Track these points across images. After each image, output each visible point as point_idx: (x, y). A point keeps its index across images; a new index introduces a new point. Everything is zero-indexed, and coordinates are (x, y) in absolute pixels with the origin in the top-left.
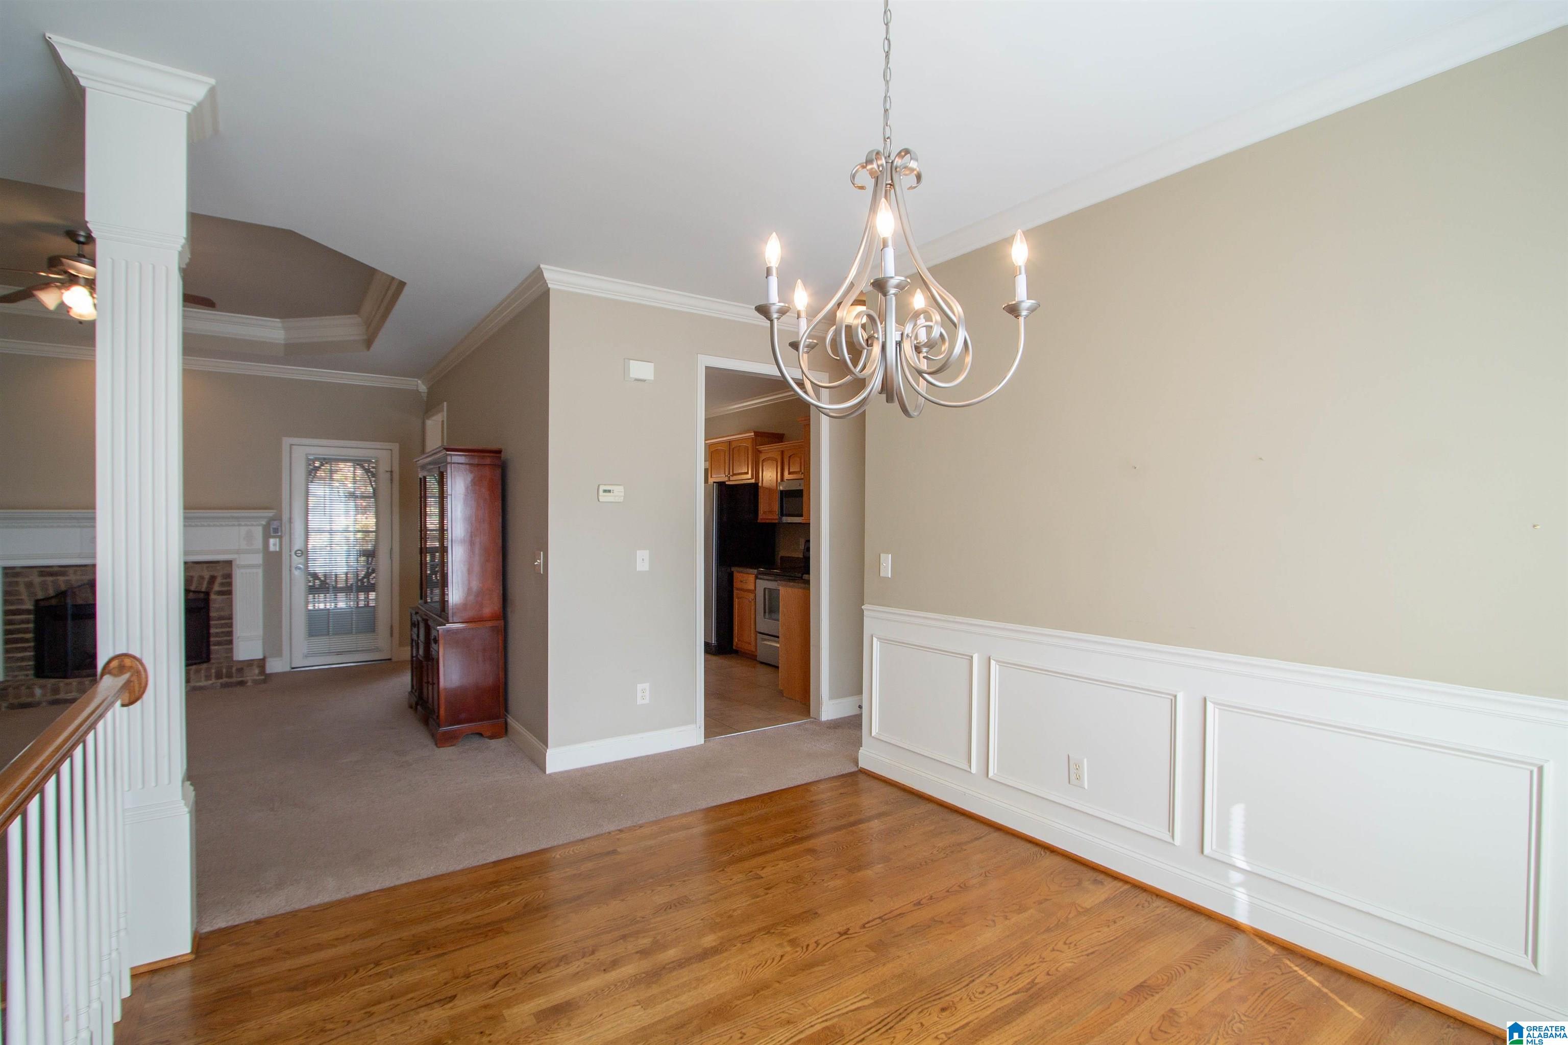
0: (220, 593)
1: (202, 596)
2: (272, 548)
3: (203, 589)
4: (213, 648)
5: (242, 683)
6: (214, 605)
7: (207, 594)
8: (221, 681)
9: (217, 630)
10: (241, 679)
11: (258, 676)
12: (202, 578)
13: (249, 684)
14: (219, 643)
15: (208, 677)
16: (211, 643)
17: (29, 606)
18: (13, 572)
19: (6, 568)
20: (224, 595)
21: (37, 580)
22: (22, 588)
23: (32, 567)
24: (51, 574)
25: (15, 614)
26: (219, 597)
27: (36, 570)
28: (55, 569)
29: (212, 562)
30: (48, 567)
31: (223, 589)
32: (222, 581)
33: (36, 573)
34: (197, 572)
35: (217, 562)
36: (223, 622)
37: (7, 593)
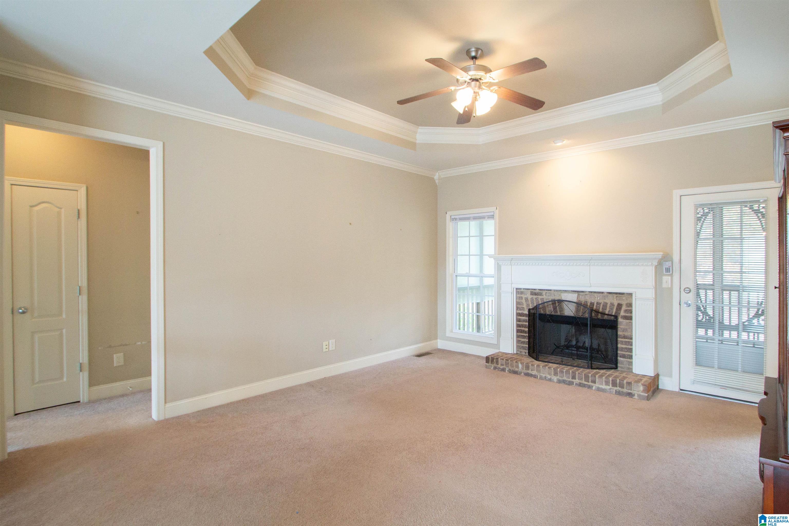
0: (626, 318)
1: (612, 318)
2: (664, 285)
3: (613, 314)
4: (619, 358)
5: (630, 395)
6: (621, 327)
7: (616, 317)
8: (615, 388)
9: (624, 346)
10: (629, 391)
11: (642, 392)
12: (612, 305)
13: (636, 397)
14: (624, 356)
15: (607, 383)
16: (619, 355)
17: (526, 312)
18: (519, 291)
19: (517, 289)
20: (627, 320)
21: (530, 297)
22: (524, 301)
23: (528, 289)
24: (536, 294)
25: (521, 316)
26: (624, 320)
27: (529, 291)
28: (537, 291)
29: (620, 293)
30: (534, 289)
31: (627, 315)
32: (627, 308)
33: (529, 293)
34: (609, 300)
35: (623, 294)
36: (627, 340)
37: (518, 303)
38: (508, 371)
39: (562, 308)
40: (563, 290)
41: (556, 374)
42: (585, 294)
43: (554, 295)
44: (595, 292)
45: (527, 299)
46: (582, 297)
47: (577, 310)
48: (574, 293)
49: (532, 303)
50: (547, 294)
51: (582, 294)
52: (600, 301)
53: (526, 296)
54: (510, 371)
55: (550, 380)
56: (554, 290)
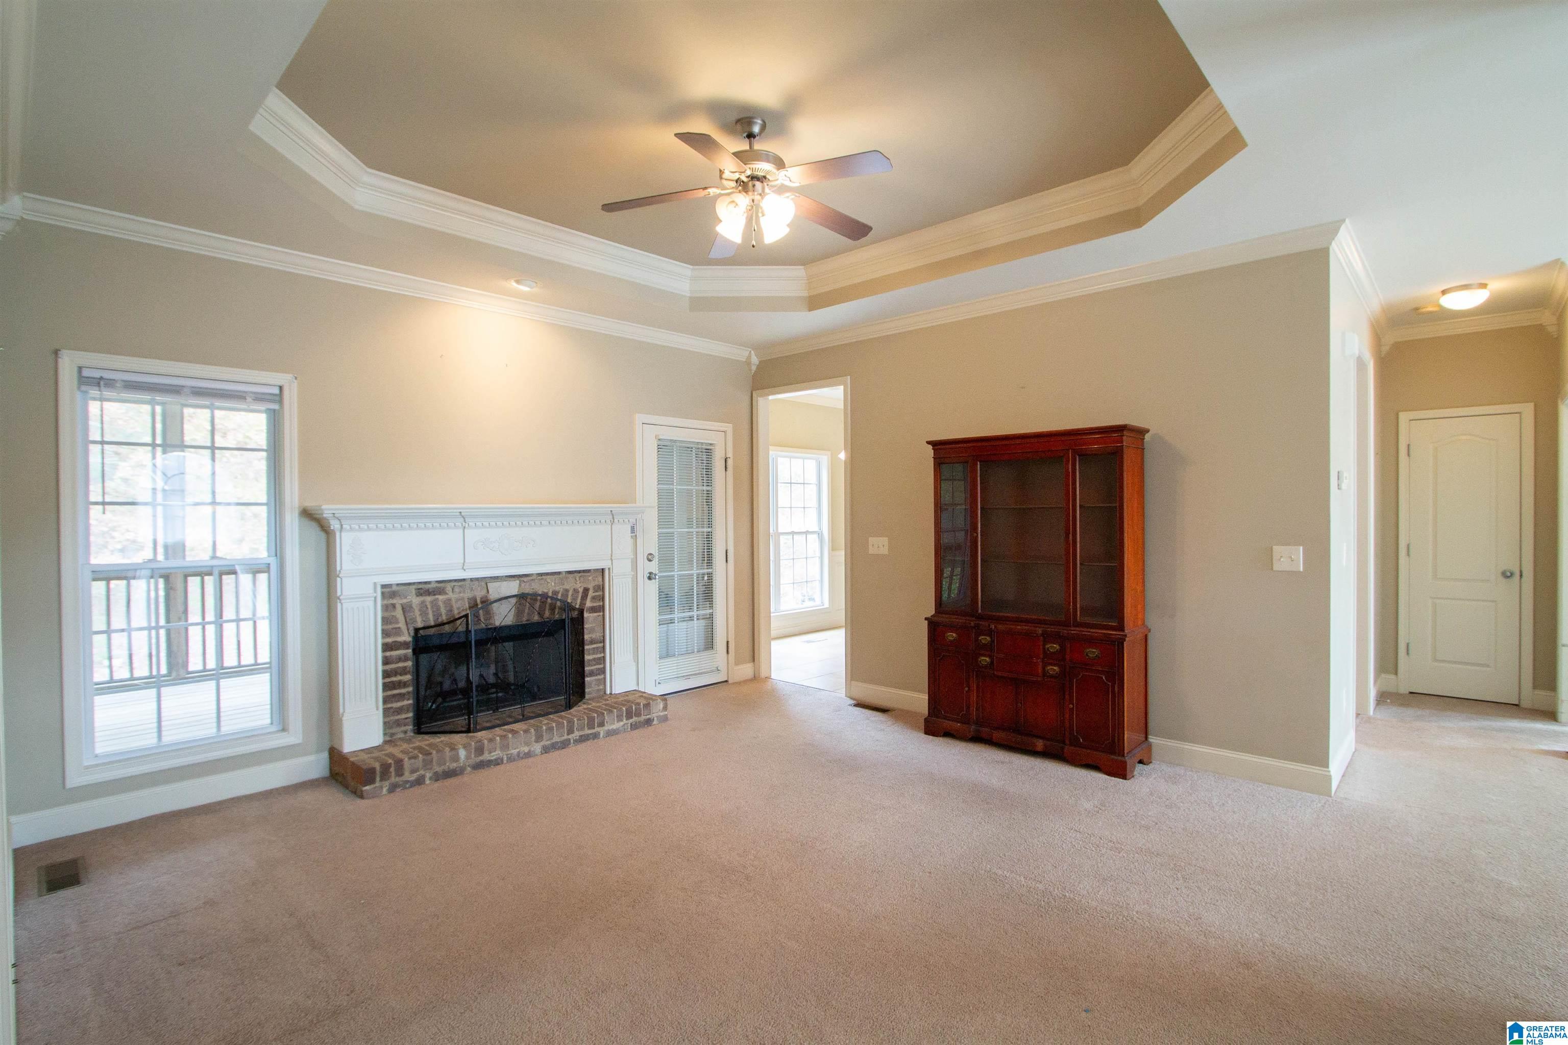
0: (593, 610)
1: (577, 613)
3: (578, 606)
4: (586, 679)
5: (649, 722)
6: (589, 626)
7: (581, 611)
11: (662, 711)
12: (576, 591)
14: (593, 674)
16: (586, 674)
17: (406, 637)
18: (389, 592)
19: (383, 586)
20: (595, 612)
21: (416, 601)
22: (399, 613)
23: (410, 584)
24: (428, 593)
25: (392, 650)
26: (591, 615)
27: (413, 587)
28: (434, 585)
29: (584, 571)
30: (426, 583)
31: (595, 604)
32: (594, 594)
33: (414, 592)
34: (571, 584)
35: (588, 571)
36: (595, 646)
37: (385, 620)
38: (431, 779)
39: (490, 614)
40: (491, 577)
41: (539, 738)
42: (531, 578)
43: (472, 590)
44: (547, 574)
45: (406, 609)
46: (525, 586)
47: (519, 613)
48: (510, 579)
49: (424, 613)
50: (457, 590)
51: (525, 579)
52: (557, 589)
53: (405, 601)
54: (437, 777)
55: (528, 755)
56: (471, 579)
